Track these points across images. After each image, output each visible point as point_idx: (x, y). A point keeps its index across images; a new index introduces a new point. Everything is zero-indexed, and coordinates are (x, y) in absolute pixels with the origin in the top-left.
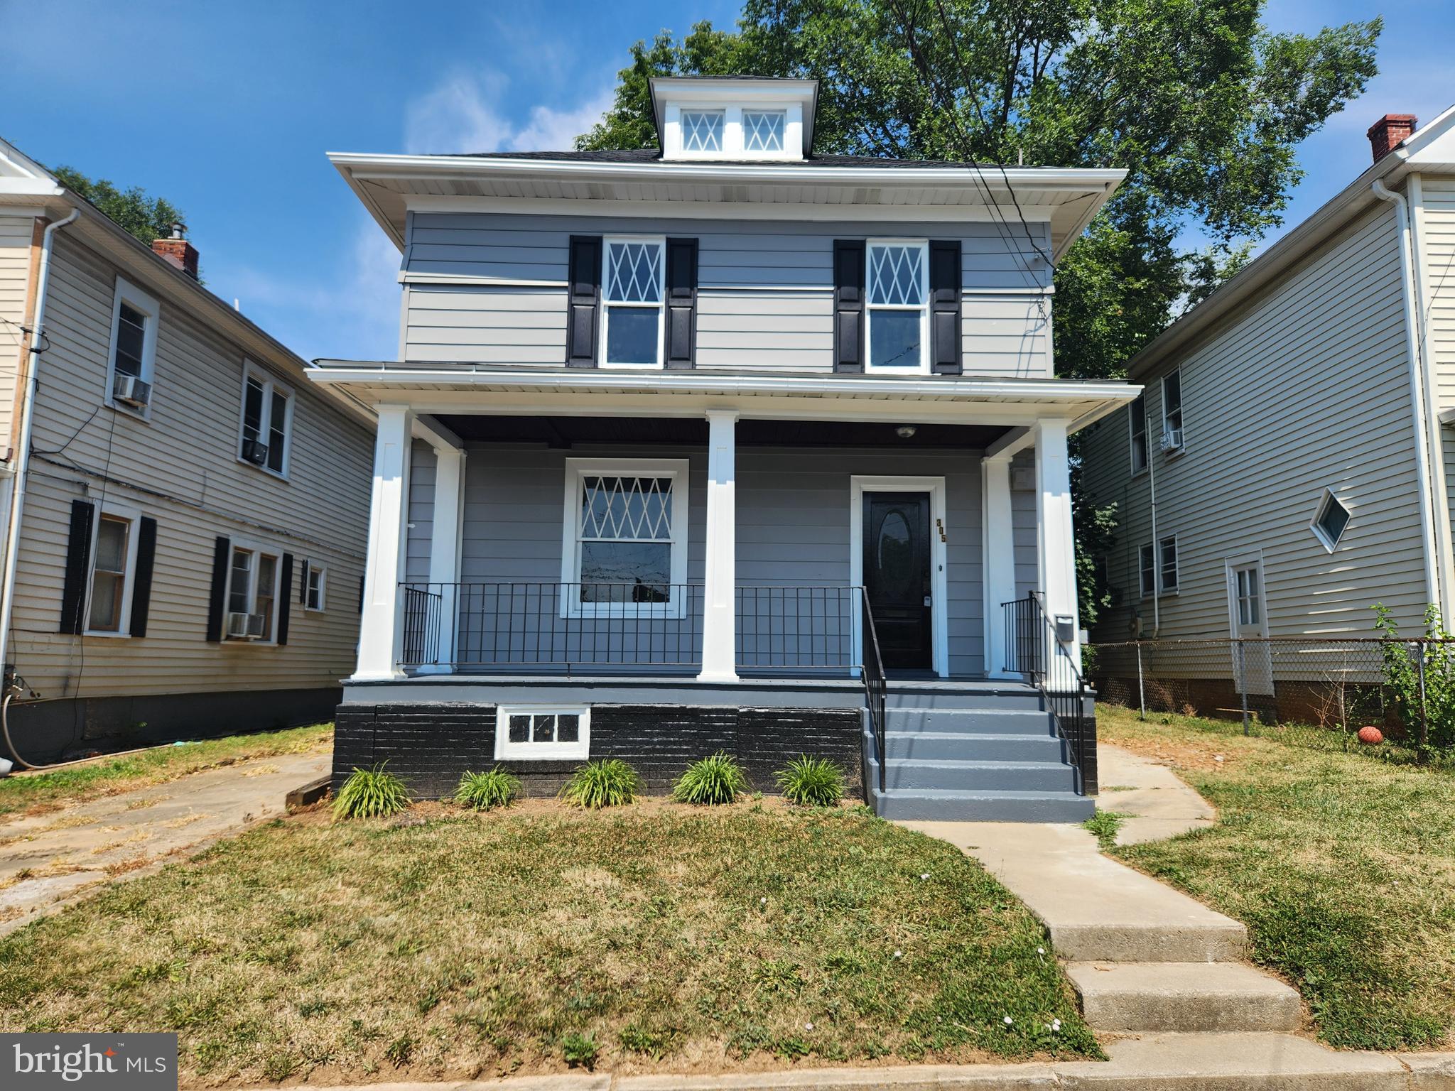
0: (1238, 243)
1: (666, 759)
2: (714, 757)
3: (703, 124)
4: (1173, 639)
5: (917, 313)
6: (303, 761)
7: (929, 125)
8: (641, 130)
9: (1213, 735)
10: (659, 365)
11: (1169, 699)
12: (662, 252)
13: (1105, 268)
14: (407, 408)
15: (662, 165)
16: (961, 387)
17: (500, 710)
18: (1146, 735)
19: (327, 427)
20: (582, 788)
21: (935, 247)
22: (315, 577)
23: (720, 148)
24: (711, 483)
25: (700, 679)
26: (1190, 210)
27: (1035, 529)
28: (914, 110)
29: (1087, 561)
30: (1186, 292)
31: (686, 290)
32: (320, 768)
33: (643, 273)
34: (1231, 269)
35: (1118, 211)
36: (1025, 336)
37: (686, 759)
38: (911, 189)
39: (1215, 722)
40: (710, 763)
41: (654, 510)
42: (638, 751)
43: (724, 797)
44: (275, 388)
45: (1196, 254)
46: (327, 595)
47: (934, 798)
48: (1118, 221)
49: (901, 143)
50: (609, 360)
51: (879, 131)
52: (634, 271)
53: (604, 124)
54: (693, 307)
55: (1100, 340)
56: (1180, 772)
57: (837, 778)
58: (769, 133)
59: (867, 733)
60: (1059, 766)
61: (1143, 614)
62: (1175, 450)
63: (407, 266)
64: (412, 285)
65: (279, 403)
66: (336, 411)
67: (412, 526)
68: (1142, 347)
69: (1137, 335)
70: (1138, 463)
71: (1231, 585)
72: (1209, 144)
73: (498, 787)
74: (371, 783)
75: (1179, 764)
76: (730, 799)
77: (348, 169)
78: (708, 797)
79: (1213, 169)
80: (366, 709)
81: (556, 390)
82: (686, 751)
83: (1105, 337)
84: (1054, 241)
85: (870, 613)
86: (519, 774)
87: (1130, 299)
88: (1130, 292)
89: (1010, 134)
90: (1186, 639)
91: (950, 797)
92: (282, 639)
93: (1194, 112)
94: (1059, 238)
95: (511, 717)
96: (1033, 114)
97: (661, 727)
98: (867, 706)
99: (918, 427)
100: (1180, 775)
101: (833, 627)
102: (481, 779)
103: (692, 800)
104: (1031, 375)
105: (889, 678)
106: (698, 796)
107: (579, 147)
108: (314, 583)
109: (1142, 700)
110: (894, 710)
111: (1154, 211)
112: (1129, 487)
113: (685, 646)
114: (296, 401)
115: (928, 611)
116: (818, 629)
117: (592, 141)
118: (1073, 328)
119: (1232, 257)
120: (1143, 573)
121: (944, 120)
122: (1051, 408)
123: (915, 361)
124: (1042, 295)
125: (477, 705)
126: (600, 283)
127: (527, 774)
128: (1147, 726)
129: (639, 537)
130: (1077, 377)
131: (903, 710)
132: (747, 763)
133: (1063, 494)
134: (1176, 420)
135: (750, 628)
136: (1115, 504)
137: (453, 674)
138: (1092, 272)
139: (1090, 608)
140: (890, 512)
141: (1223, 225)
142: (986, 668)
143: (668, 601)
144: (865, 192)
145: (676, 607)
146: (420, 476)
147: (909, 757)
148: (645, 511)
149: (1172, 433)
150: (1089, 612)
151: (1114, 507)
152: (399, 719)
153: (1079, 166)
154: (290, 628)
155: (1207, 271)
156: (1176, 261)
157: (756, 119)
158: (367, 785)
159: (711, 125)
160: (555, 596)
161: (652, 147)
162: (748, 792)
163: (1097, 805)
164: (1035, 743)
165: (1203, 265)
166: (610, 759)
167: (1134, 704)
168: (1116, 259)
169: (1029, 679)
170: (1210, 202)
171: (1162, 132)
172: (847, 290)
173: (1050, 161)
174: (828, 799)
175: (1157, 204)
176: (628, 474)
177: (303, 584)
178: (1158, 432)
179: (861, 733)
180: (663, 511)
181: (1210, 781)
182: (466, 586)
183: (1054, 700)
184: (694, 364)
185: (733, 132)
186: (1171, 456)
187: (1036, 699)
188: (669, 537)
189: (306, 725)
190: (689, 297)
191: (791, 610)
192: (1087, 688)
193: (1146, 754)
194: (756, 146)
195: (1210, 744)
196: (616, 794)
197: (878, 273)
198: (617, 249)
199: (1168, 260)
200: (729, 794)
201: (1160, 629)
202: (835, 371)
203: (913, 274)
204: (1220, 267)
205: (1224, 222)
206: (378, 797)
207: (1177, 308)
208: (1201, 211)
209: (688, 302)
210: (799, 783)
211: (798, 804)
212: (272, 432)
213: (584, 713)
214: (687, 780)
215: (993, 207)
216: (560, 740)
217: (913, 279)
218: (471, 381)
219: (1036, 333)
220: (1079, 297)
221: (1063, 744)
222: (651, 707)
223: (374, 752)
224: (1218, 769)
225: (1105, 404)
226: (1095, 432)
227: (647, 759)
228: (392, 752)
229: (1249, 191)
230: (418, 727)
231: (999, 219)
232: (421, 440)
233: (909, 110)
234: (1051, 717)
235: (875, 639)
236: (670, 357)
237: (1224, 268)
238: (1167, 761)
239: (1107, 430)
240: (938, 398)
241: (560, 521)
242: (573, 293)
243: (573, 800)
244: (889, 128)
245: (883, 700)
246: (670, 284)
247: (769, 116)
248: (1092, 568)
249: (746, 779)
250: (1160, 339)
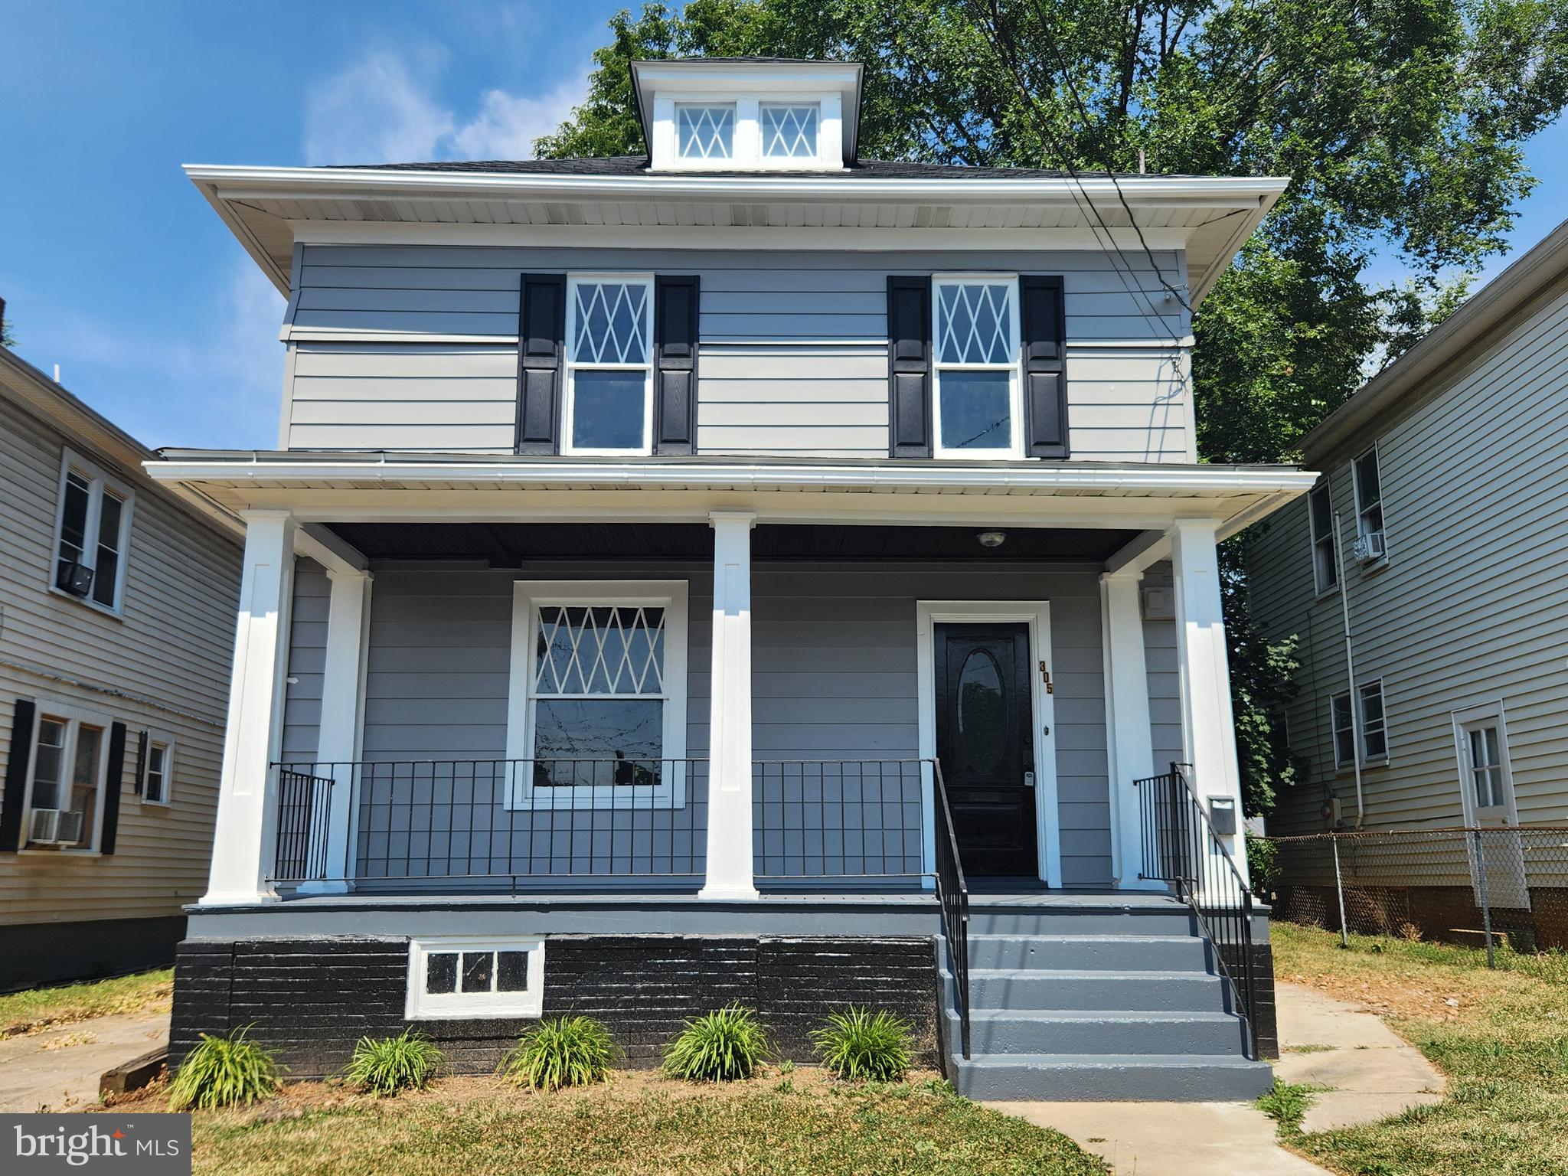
0: (1449, 276)
1: (654, 1014)
2: (723, 1011)
3: (706, 122)
4: (1383, 830)
5: (1005, 375)
6: (130, 1025)
7: (1019, 120)
8: (625, 130)
9: (1445, 968)
10: (646, 450)
11: (1381, 916)
12: (650, 295)
13: (1265, 310)
14: (287, 514)
15: (648, 178)
16: (1066, 477)
17: (414, 946)
18: (1348, 968)
19: (182, 542)
20: (531, 1060)
21: (1027, 285)
22: (157, 755)
23: (730, 155)
24: (718, 615)
25: (704, 896)
26: (1382, 231)
27: (1177, 673)
28: (999, 100)
29: (1258, 718)
30: (1384, 342)
31: (683, 347)
32: (154, 1035)
33: (623, 323)
34: (1445, 310)
35: (1283, 233)
36: (1155, 404)
37: (683, 1014)
38: (993, 206)
39: (1449, 949)
40: (717, 1021)
41: (639, 652)
42: (613, 1004)
43: (737, 1070)
44: (106, 488)
45: (1394, 291)
46: (174, 782)
47: (1040, 1066)
48: (1284, 246)
49: (982, 145)
50: (576, 443)
51: (951, 128)
52: (611, 321)
53: (574, 122)
54: (693, 370)
55: (1263, 409)
56: (1397, 1022)
57: (902, 1039)
58: (798, 133)
59: (944, 972)
60: (1221, 1017)
61: (1341, 794)
62: (1375, 560)
63: (294, 317)
64: (299, 343)
65: (111, 509)
66: (193, 519)
67: (294, 681)
68: (1322, 418)
69: (1314, 402)
70: (1324, 578)
71: (1461, 750)
72: (1403, 143)
73: (409, 1061)
74: (226, 1057)
75: (1395, 1012)
76: (746, 1072)
77: (213, 187)
78: (714, 1070)
79: (1411, 176)
80: (219, 948)
81: (498, 486)
82: (683, 1002)
83: (1270, 405)
84: (1190, 275)
85: (944, 797)
86: (440, 1040)
87: (1303, 352)
88: (1302, 343)
89: (1132, 130)
90: (1402, 829)
91: (1064, 1065)
92: (108, 846)
93: (1382, 99)
94: (1199, 270)
95: (430, 956)
96: (1160, 104)
97: (648, 967)
98: (944, 933)
99: (1009, 532)
100: (1397, 1028)
101: (893, 819)
102: (384, 1049)
103: (692, 1075)
104: (1166, 459)
105: (971, 892)
106: (700, 1068)
107: (539, 153)
108: (156, 764)
109: (1343, 917)
110: (983, 938)
111: (1332, 233)
112: (1313, 613)
113: (682, 848)
114: (136, 505)
115: (1031, 792)
116: (873, 820)
117: (557, 145)
118: (1224, 393)
119: (1444, 292)
120: (1337, 734)
121: (1038, 114)
122: (1193, 505)
123: (1003, 441)
124: (1178, 349)
125: (381, 939)
126: (563, 339)
127: (451, 1040)
128: (1351, 956)
129: (617, 692)
130: (1235, 460)
131: (995, 937)
132: (771, 1019)
133: (1214, 625)
134: (1374, 519)
135: (774, 822)
136: (1295, 637)
137: (349, 894)
138: (1250, 318)
139: (1265, 787)
140: (974, 652)
141: (1428, 251)
142: (1115, 875)
143: (658, 782)
144: (928, 213)
145: (670, 792)
146: (306, 608)
147: (1005, 1006)
148: (626, 654)
149: (1369, 536)
150: (1263, 792)
151: (1294, 642)
152: (267, 961)
153: (1228, 173)
154: (120, 831)
155: (1411, 315)
156: (1365, 300)
157: (779, 115)
158: (220, 1061)
159: (717, 124)
160: (496, 779)
161: (641, 153)
162: (773, 1061)
163: (1275, 1073)
164: (1185, 983)
165: (1405, 304)
166: (571, 1018)
167: (1333, 925)
168: (1282, 298)
169: (1175, 891)
170: (1410, 220)
171: (1340, 126)
172: (906, 345)
173: (1186, 168)
174: (888, 1071)
175: (1337, 223)
176: (602, 602)
177: (140, 766)
178: (1351, 535)
179: (935, 972)
180: (652, 653)
181: (1439, 1036)
182: (368, 763)
183: (1210, 919)
184: (695, 449)
185: (748, 133)
186: (1369, 569)
187: (1186, 919)
188: (660, 691)
189: (139, 971)
190: (687, 356)
191: (832, 794)
192: (1256, 902)
193: (1348, 997)
194: (779, 150)
195: (1440, 982)
196: (580, 1067)
197: (950, 321)
198: (586, 291)
199: (1356, 299)
200: (745, 1065)
201: (1364, 815)
202: (892, 456)
203: (998, 321)
204: (1429, 306)
205: (1430, 247)
206: (236, 1078)
207: (1372, 363)
208: (1397, 232)
209: (686, 363)
210: (846, 1048)
211: (845, 1077)
212: (100, 550)
213: (536, 948)
214: (683, 1045)
215: (1100, 230)
216: (500, 989)
217: (998, 328)
218: (378, 476)
219: (1171, 401)
220: (1232, 351)
221: (1225, 984)
222: (633, 938)
223: (230, 1011)
224: (1450, 1018)
225: (1267, 498)
226: (1264, 536)
227: (627, 1015)
228: (258, 1011)
229: (1460, 205)
230: (295, 974)
231: (1110, 247)
232: (308, 560)
233: (991, 101)
234: (1207, 944)
235: (952, 835)
236: (662, 438)
237: (1435, 308)
238: (1377, 1007)
239: (1280, 532)
240: (1034, 491)
241: (506, 671)
242: (526, 353)
243: (519, 1078)
244: (964, 124)
245: (964, 923)
246: (660, 339)
247: (796, 112)
248: (1266, 728)
249: (770, 1044)
250: (1348, 406)
